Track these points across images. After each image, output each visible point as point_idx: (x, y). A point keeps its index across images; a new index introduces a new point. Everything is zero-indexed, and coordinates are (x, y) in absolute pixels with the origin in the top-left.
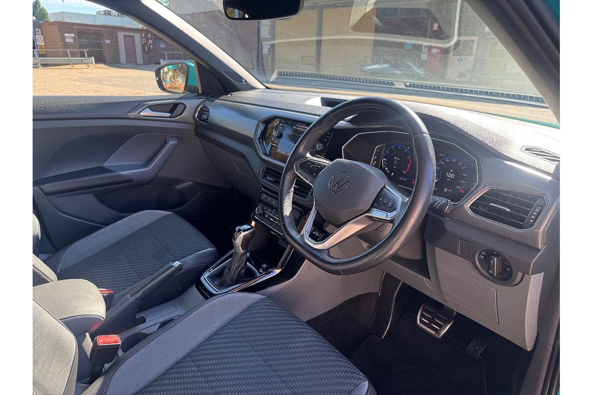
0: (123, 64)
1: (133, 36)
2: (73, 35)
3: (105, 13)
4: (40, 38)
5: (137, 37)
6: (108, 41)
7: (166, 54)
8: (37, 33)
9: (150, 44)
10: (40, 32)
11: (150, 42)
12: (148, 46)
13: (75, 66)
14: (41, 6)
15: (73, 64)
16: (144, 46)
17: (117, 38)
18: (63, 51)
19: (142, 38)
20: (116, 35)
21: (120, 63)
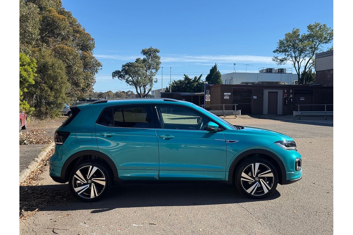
0: (264, 115)
1: (277, 92)
2: (230, 94)
3: (267, 71)
4: (208, 97)
5: (280, 93)
6: (255, 97)
7: (299, 107)
8: (207, 93)
9: (291, 98)
10: (209, 92)
11: (291, 96)
12: (289, 99)
13: (227, 117)
14: (217, 71)
15: (226, 115)
16: (285, 100)
17: (263, 94)
18: (221, 106)
19: (284, 93)
20: (263, 92)
21: (262, 114)
